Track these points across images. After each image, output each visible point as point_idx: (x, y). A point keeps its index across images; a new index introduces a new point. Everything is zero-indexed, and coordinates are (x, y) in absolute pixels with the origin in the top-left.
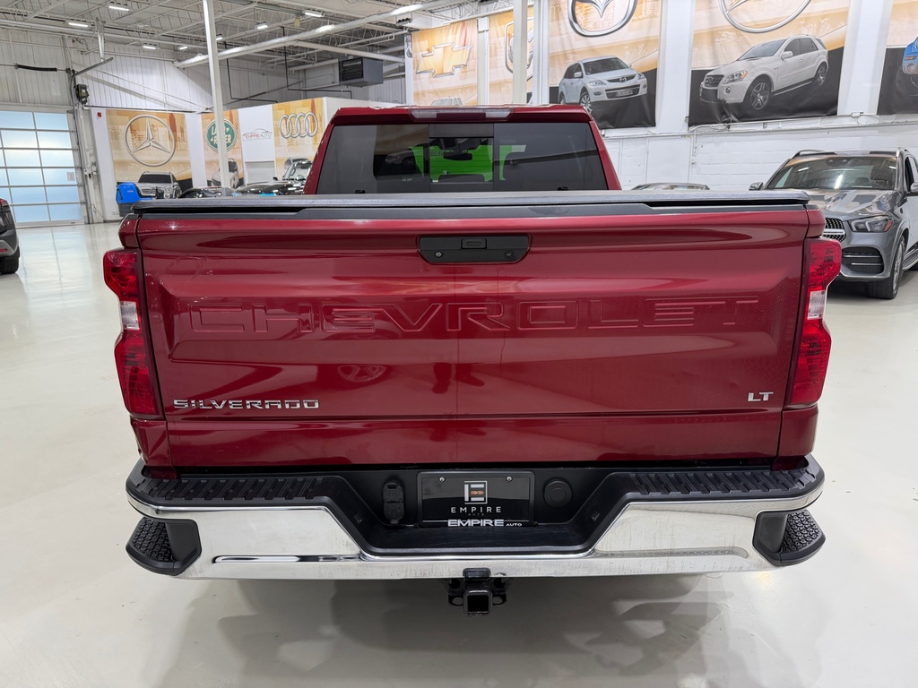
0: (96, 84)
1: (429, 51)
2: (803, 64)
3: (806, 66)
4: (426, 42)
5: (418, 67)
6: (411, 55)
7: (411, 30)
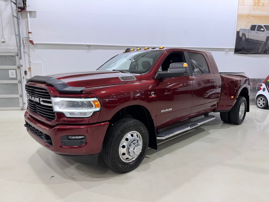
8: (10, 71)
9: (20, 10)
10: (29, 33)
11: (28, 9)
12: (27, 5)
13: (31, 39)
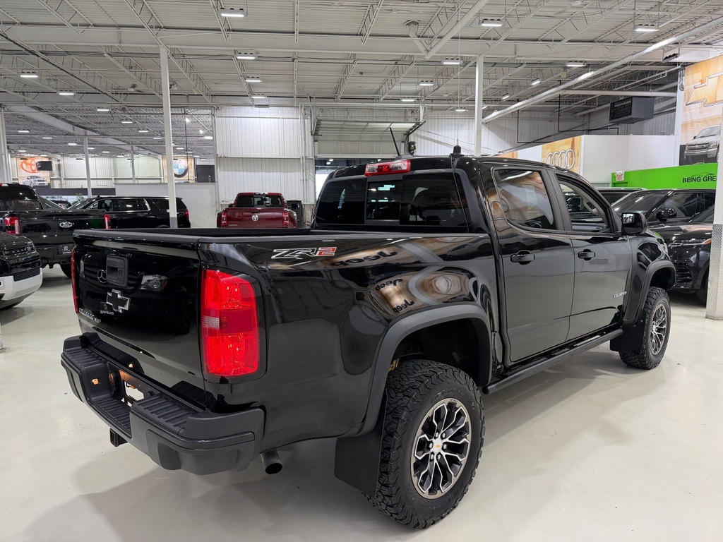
0: (423, 140)
1: (702, 82)
4: (700, 74)
5: (689, 99)
6: (682, 89)
7: (685, 65)
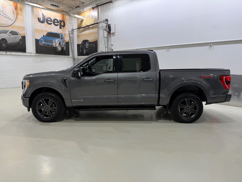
2: (15, 38)
3: (16, 39)
8: (104, 67)
9: (108, 33)
10: (112, 45)
11: (112, 32)
12: (111, 30)
13: (112, 49)
